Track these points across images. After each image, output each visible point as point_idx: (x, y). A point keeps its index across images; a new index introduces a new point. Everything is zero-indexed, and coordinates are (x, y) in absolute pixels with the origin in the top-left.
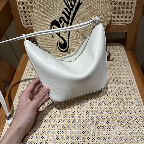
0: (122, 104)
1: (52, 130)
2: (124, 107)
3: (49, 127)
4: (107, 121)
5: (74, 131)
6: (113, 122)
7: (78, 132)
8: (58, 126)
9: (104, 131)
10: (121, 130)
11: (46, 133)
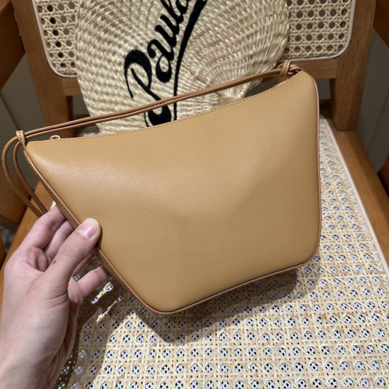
0: (330, 272)
1: (137, 349)
2: (337, 277)
3: (127, 339)
4: (290, 317)
5: (198, 348)
6: (307, 320)
7: (208, 351)
8: (153, 337)
9: (283, 347)
10: (329, 342)
11: (119, 357)
